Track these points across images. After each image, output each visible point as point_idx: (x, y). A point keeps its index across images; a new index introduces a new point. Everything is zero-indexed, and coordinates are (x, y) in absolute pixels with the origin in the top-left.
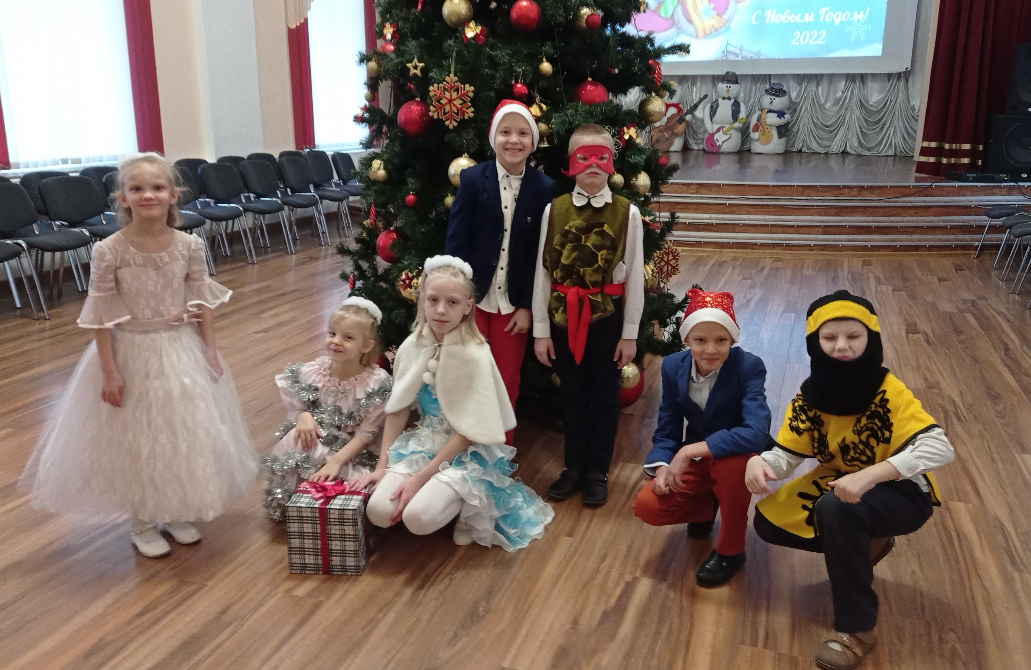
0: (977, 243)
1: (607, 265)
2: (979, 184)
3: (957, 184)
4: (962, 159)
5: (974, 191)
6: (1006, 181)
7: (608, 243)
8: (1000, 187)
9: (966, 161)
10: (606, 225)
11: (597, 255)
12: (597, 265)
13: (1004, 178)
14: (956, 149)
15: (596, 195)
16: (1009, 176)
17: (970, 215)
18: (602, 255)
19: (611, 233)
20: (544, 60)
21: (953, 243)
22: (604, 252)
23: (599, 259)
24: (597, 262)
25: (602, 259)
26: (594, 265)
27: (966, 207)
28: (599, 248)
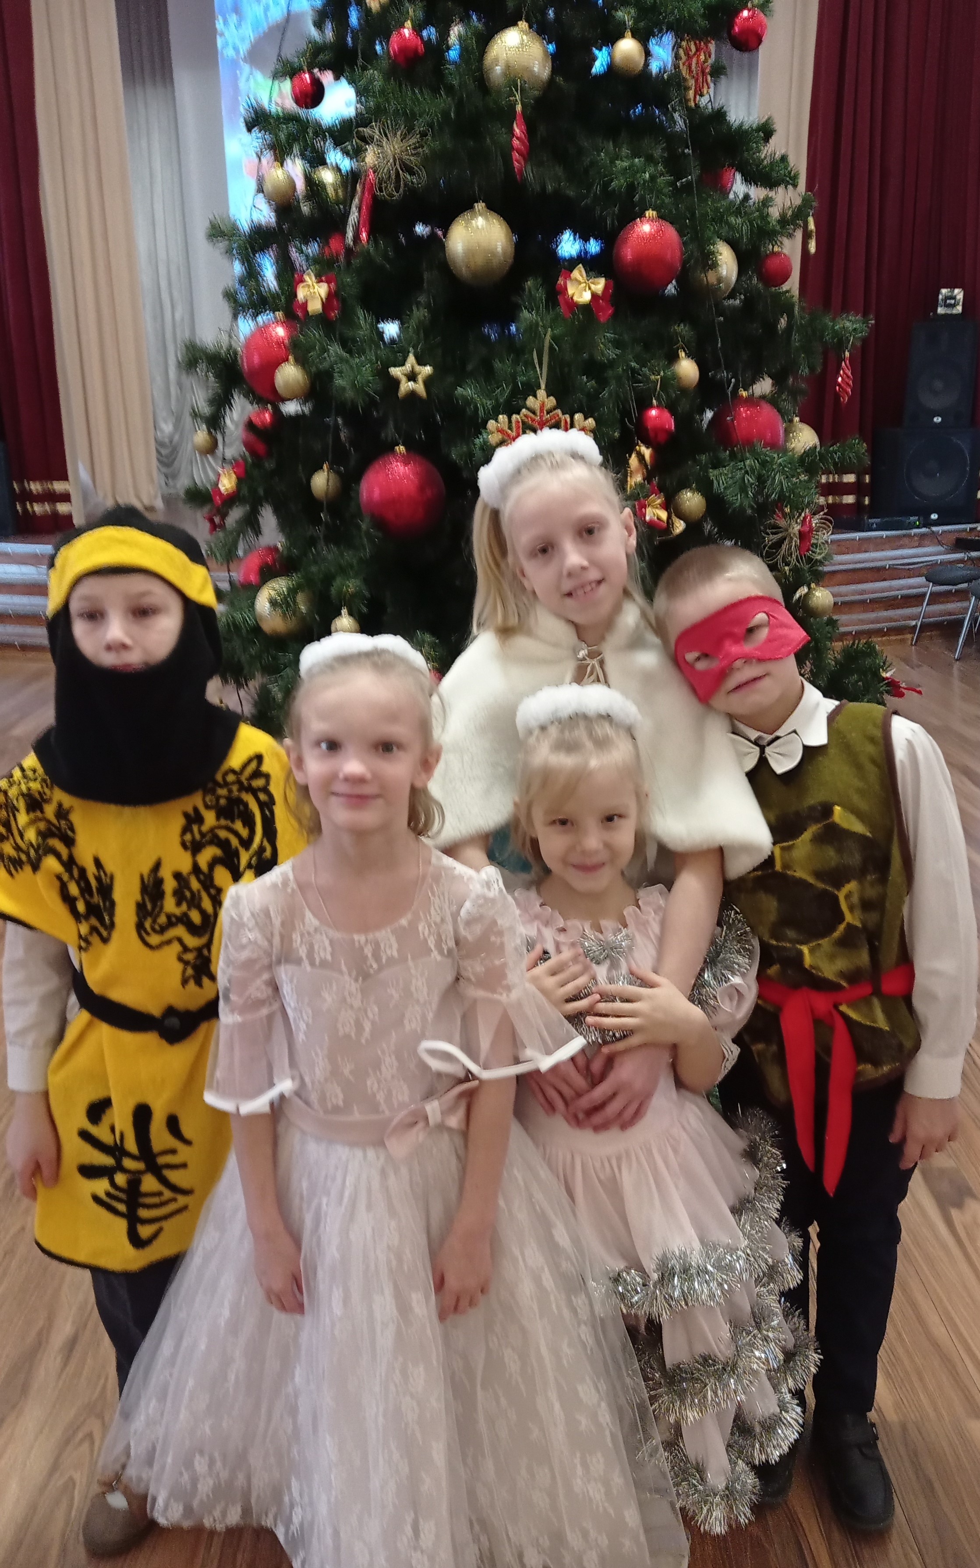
0: (913, 623)
1: (873, 917)
2: (884, 534)
3: (857, 535)
4: (845, 497)
5: (880, 544)
6: (918, 527)
7: (855, 859)
8: (909, 536)
9: (849, 499)
10: (837, 809)
11: (836, 899)
12: (842, 927)
13: (915, 523)
14: (834, 483)
15: (778, 733)
16: (921, 518)
17: (885, 580)
18: (848, 897)
19: (858, 827)
20: (682, 354)
21: (884, 625)
22: (852, 886)
23: (844, 906)
24: (841, 918)
25: (851, 909)
26: (833, 929)
27: (878, 569)
28: (838, 877)
